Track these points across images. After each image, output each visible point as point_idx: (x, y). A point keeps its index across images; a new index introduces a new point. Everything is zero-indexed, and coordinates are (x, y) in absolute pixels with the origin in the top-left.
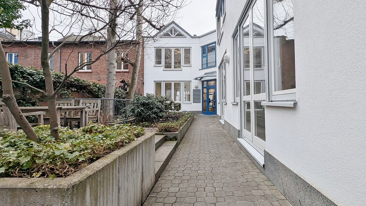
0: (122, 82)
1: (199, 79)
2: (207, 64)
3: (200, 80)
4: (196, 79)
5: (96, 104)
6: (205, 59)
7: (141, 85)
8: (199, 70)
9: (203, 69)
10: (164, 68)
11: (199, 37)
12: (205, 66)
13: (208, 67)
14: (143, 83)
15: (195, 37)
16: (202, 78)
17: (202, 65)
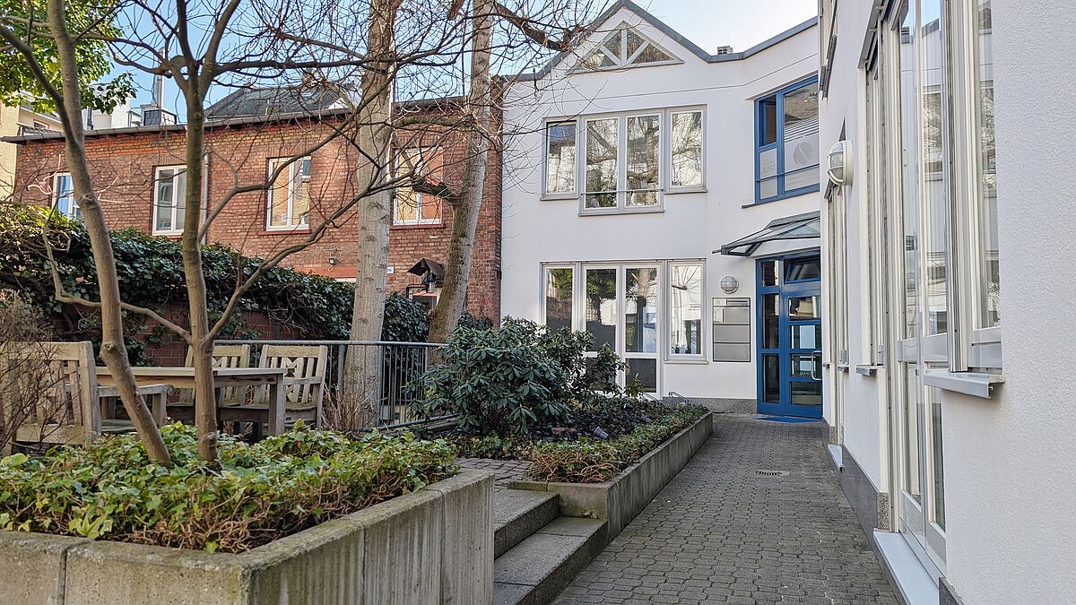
0: (417, 270)
1: (743, 249)
2: (781, 177)
3: (747, 254)
4: (727, 250)
5: (311, 363)
6: (770, 155)
7: (489, 284)
8: (744, 207)
9: (759, 201)
10: (581, 206)
11: (742, 57)
12: (770, 189)
13: (783, 194)
14: (499, 273)
15: (725, 55)
16: (754, 245)
17: (758, 182)
